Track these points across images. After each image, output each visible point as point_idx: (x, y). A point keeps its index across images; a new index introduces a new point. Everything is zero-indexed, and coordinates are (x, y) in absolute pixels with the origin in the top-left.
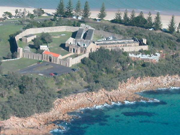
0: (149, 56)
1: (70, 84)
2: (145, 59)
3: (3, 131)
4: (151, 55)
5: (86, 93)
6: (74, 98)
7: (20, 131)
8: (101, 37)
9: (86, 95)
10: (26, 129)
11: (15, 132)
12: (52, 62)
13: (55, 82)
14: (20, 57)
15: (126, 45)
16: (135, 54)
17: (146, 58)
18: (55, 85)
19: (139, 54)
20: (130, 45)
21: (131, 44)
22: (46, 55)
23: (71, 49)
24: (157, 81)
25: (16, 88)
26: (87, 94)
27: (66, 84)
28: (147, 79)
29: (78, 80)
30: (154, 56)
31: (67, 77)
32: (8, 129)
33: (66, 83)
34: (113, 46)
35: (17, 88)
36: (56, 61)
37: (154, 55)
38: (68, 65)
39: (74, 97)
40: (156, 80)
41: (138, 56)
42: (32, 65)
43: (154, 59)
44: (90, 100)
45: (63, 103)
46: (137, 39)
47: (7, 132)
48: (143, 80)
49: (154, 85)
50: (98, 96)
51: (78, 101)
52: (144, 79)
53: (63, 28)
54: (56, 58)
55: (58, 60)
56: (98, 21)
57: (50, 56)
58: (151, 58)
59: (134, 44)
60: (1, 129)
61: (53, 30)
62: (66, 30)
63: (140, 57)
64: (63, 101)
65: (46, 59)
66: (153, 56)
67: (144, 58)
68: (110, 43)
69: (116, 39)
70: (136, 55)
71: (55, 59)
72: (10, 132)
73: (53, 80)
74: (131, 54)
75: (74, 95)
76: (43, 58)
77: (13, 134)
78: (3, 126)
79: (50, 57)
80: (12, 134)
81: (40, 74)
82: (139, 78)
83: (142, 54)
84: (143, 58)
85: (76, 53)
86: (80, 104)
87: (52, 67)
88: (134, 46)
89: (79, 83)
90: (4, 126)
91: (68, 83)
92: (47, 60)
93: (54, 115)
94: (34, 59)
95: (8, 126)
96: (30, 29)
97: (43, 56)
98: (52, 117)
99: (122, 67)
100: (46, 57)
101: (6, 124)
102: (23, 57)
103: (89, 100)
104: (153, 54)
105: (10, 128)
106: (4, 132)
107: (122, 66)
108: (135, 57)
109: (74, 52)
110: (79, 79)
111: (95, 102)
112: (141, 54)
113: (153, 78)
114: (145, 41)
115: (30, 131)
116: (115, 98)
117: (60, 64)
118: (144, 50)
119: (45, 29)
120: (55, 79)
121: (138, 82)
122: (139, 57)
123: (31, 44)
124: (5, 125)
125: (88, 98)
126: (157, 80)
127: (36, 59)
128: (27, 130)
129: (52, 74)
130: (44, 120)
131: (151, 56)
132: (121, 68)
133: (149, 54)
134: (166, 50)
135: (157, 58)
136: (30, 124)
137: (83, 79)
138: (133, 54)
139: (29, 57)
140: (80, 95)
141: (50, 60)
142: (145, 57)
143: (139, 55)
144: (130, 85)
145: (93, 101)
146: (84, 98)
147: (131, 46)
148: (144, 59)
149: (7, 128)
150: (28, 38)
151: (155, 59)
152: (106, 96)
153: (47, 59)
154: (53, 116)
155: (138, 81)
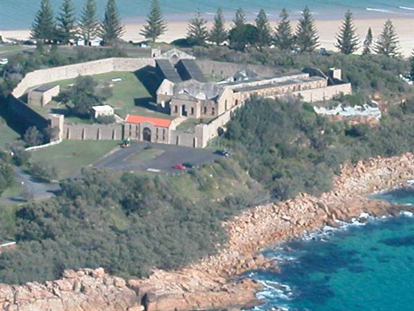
0: (359, 109)
1: (229, 186)
2: (351, 116)
3: (155, 303)
4: (364, 106)
5: (273, 204)
6: (253, 219)
7: (193, 299)
8: (214, 75)
9: (274, 209)
10: (204, 295)
11: (182, 302)
12: (152, 141)
13: (195, 184)
14: (58, 139)
15: (299, 86)
16: (326, 108)
17: (354, 114)
18: (198, 192)
19: (336, 105)
20: (308, 86)
21: (310, 83)
22: (134, 126)
23: (176, 107)
24: (403, 165)
25: (113, 208)
26: (275, 206)
27: (219, 188)
28: (377, 162)
29: (241, 176)
30: (369, 107)
31: (217, 171)
32: (165, 296)
33: (219, 184)
34: (272, 92)
35: (117, 206)
36: (164, 138)
37: (370, 105)
38: (198, 143)
39: (251, 215)
40: (400, 164)
41: (334, 112)
42: (112, 152)
43: (371, 115)
44: (289, 221)
45: (237, 231)
46: (318, 69)
47: (163, 304)
48: (371, 166)
49: (400, 177)
50: (301, 210)
51: (263, 226)
52: (373, 164)
53: (107, 63)
54: (164, 130)
55: (170, 135)
56: (144, 46)
57: (148, 126)
58: (364, 113)
59: (316, 82)
60: (150, 300)
61: (85, 69)
62: (114, 67)
63: (340, 113)
64: (235, 228)
65: (134, 134)
66: (367, 107)
67: (349, 115)
68: (257, 84)
69: (258, 77)
70: (331, 108)
71: (160, 134)
72: (169, 305)
73: (190, 181)
74: (319, 108)
75: (249, 211)
76: (127, 133)
77: (178, 309)
78: (150, 291)
79: (146, 129)
80: (176, 310)
81: (149, 170)
82: (361, 162)
83: (344, 106)
84: (346, 114)
85: (192, 117)
86: (270, 231)
87: (163, 151)
88: (317, 87)
89: (244, 183)
90: (152, 292)
91: (225, 184)
92: (139, 138)
93: (233, 259)
94: (100, 138)
95: (163, 290)
96: (36, 71)
97: (125, 129)
98: (231, 264)
99: (309, 140)
100: (134, 129)
101: (156, 287)
102: (68, 137)
103: (286, 220)
104: (367, 103)
105: (168, 295)
106: (156, 306)
107: (308, 137)
108: (328, 114)
109: (184, 113)
110: (241, 173)
111: (302, 223)
112: (340, 105)
113: (391, 160)
114: (337, 74)
115: (214, 298)
116: (340, 210)
117: (175, 143)
118: (345, 94)
119: (66, 68)
120: (193, 177)
121: (363, 172)
122: (338, 114)
123: (55, 108)
124: (154, 290)
125: (282, 215)
126: (403, 162)
127: (104, 138)
128: (206, 297)
129: (181, 166)
130: (219, 272)
131: (363, 109)
132: (309, 142)
133: (358, 105)
134: (385, 92)
135: (377, 113)
136: (197, 284)
137: (247, 173)
138: (323, 106)
139: (85, 136)
140: (262, 211)
141: (147, 137)
142: (351, 111)
143: (336, 109)
144: (348, 179)
145: (295, 223)
146: (273, 217)
147: (310, 88)
148: (348, 117)
149: (160, 294)
150: (45, 93)
151: (373, 116)
152: (317, 207)
153: (137, 135)
154: (233, 261)
155: (362, 169)
